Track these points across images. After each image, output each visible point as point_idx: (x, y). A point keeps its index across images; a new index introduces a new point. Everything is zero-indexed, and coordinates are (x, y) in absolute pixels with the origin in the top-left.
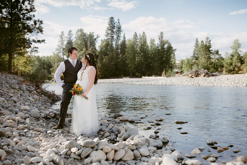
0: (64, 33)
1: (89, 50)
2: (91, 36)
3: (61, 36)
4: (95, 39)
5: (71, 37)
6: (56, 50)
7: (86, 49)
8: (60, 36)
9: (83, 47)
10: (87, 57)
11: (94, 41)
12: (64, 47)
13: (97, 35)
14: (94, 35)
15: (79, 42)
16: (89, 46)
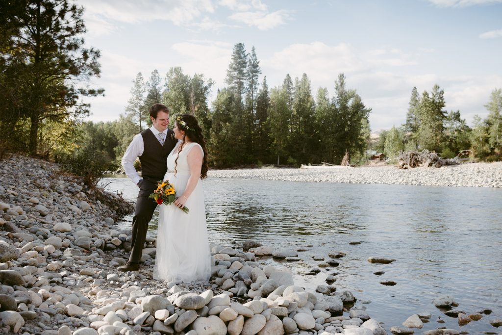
0: (143, 76)
1: (192, 111)
2: (197, 83)
3: (137, 82)
4: (206, 89)
5: (156, 85)
6: (127, 111)
7: (187, 109)
8: (134, 82)
9: (181, 105)
10: (182, 126)
11: (204, 92)
12: (142, 104)
13: (210, 79)
14: (203, 80)
15: (173, 94)
16: (194, 103)
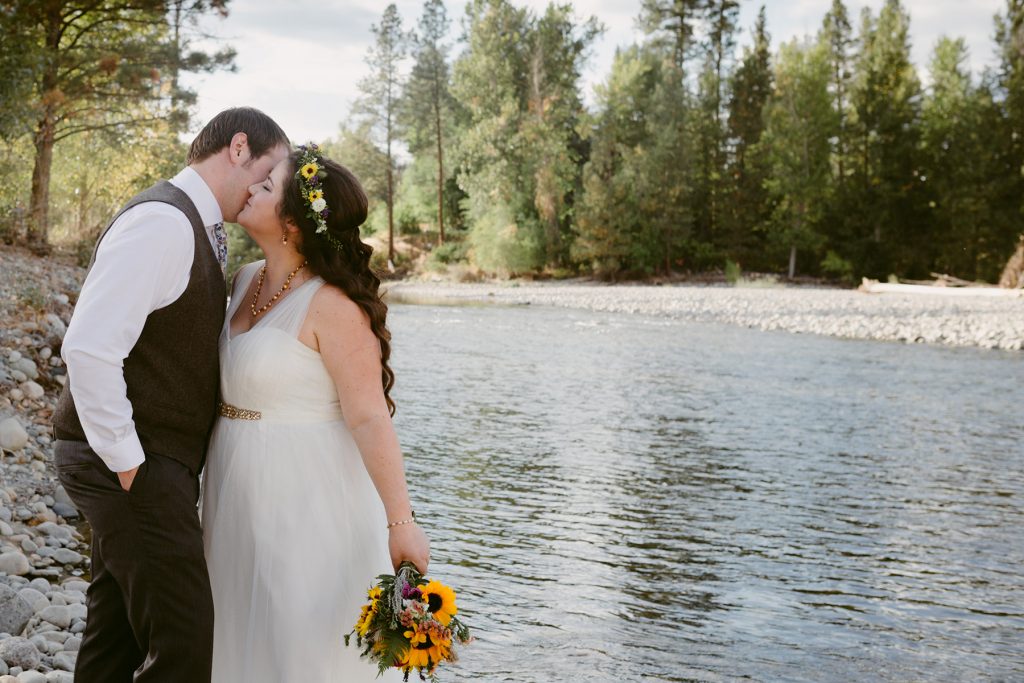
1: (534, 112)
2: (554, 29)
3: (385, 33)
4: (578, 46)
5: (435, 38)
6: (353, 112)
7: (520, 106)
8: (375, 31)
9: (502, 95)
10: (308, 208)
11: (573, 58)
12: (397, 92)
13: (592, 19)
14: (572, 20)
15: (482, 63)
16: (541, 88)
